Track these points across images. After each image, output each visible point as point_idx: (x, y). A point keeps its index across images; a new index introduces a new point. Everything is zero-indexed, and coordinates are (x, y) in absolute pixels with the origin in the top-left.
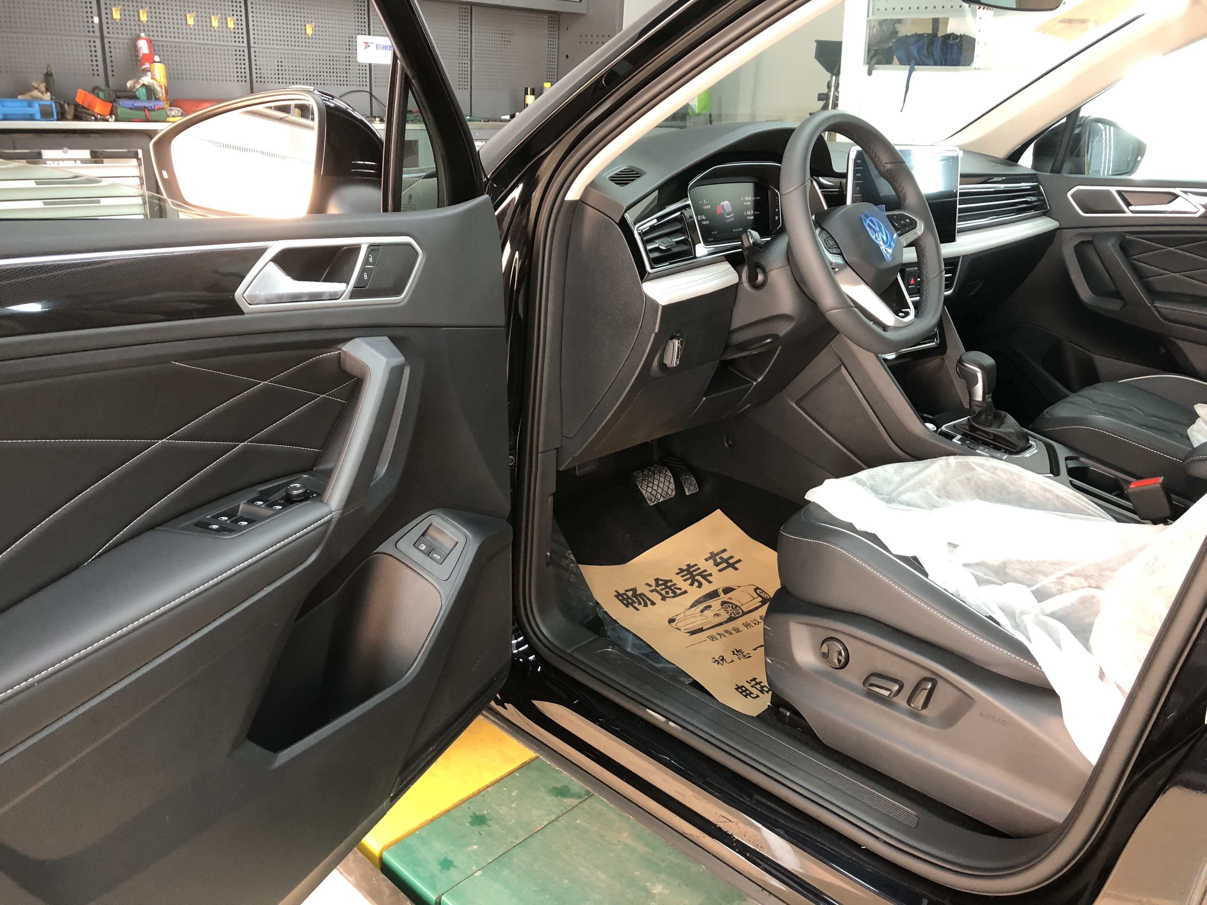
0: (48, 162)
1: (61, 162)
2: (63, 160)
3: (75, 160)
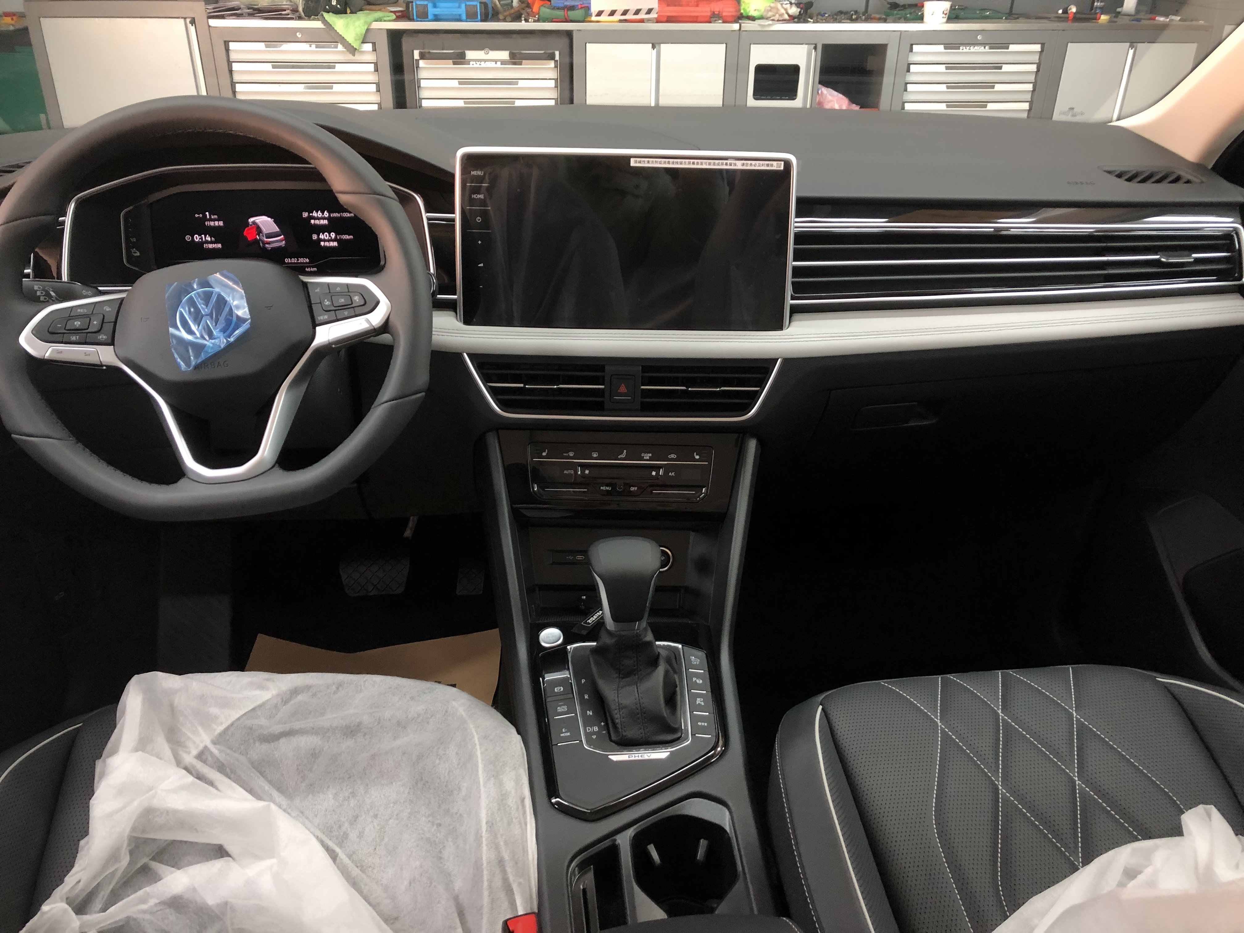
0: (471, 63)
1: (483, 63)
2: (485, 61)
3: (496, 61)
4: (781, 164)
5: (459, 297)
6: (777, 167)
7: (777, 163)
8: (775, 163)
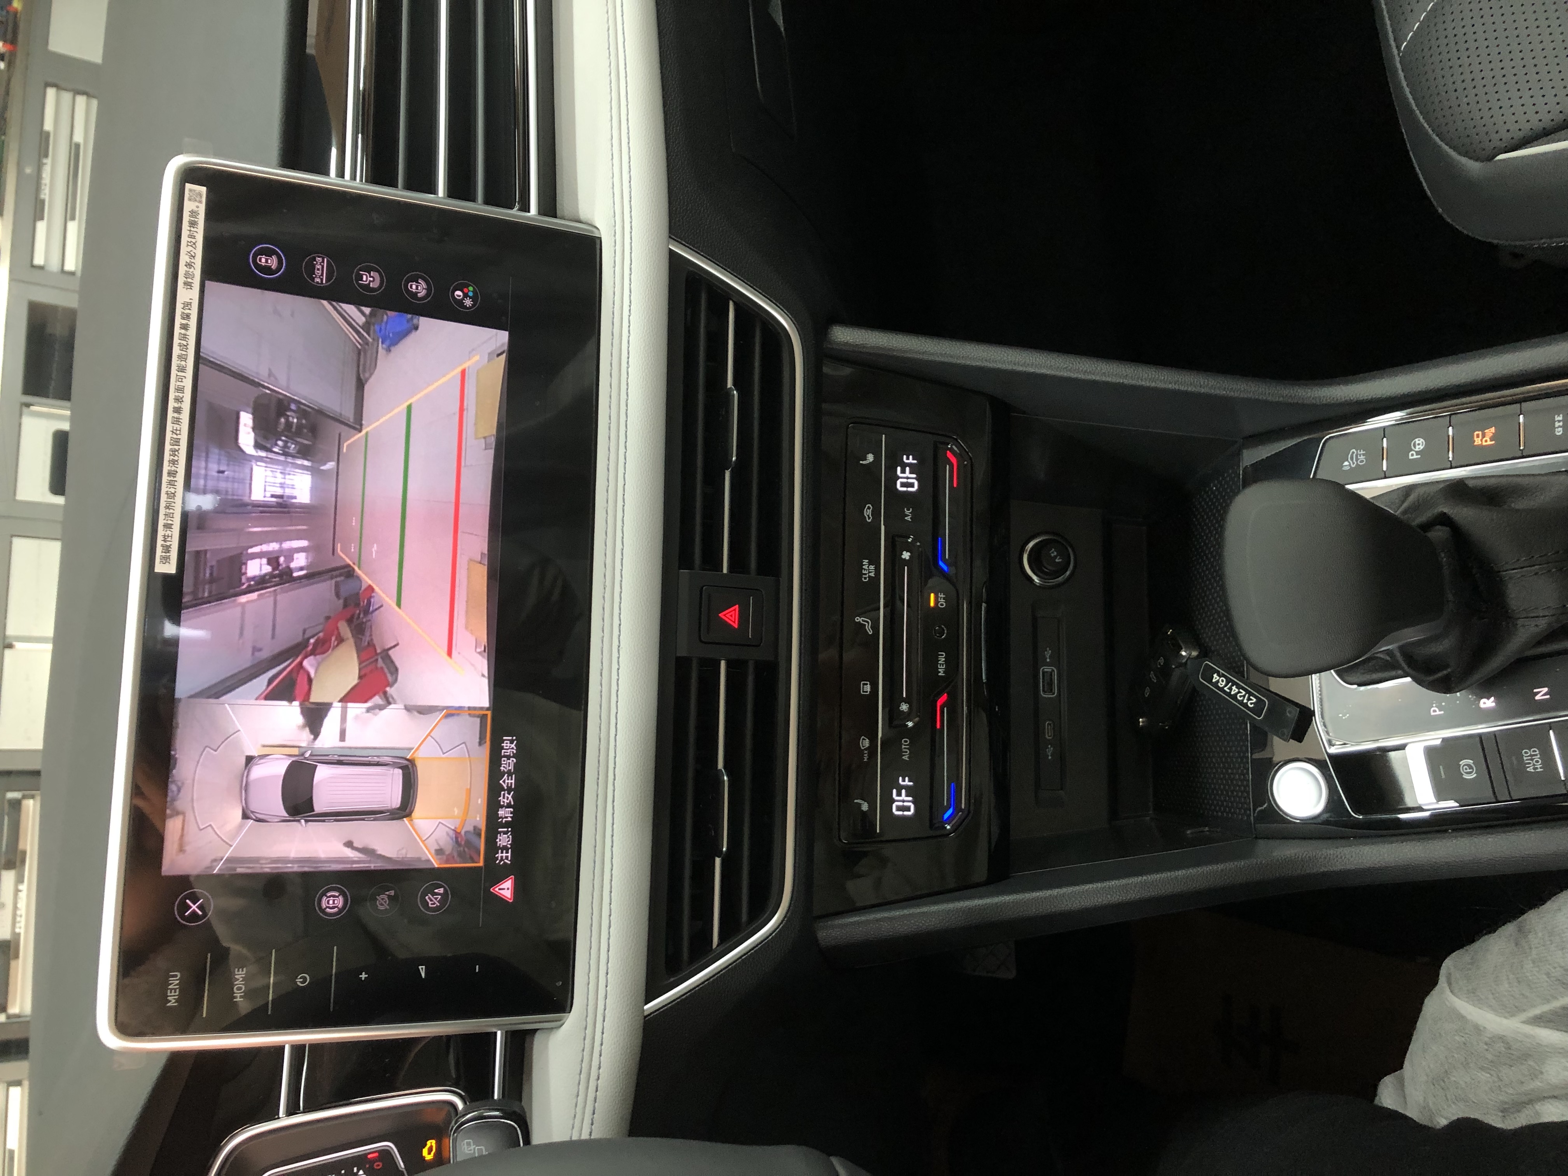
0: (17, 930)
1: (18, 913)
2: (15, 908)
3: (17, 891)
4: (190, 190)
5: (499, 1026)
6: (200, 202)
7: (190, 200)
8: (188, 206)
